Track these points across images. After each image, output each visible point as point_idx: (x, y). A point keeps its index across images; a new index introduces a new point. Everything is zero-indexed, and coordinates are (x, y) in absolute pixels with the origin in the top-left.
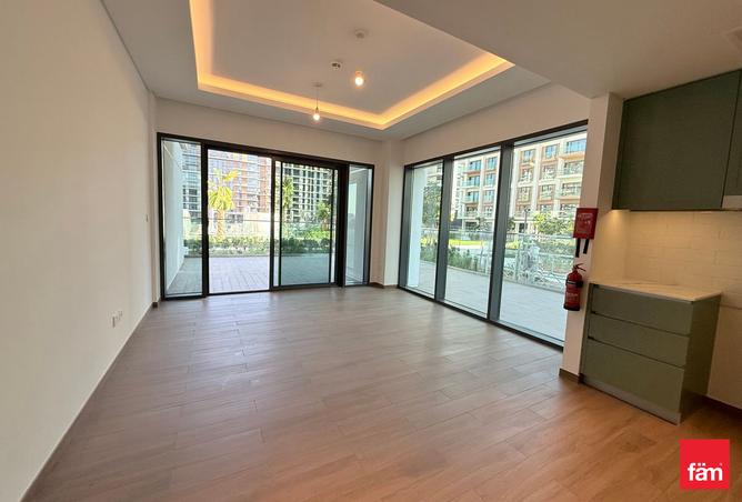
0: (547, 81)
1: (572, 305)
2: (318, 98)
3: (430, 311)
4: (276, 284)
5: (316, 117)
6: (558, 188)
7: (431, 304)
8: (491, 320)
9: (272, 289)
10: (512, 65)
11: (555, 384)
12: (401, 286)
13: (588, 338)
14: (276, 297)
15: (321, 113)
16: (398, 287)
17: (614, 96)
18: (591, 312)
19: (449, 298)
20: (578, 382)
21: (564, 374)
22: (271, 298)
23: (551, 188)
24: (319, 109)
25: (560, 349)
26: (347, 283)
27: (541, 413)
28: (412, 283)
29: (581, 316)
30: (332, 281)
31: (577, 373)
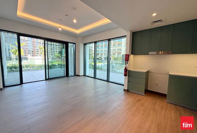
0: (118, 26)
1: (125, 75)
2: (60, 24)
3: (93, 80)
4: (47, 78)
5: (60, 29)
6: (117, 50)
7: (93, 79)
8: (108, 81)
9: (46, 79)
10: (111, 22)
11: (123, 92)
12: (85, 75)
13: (129, 81)
14: (47, 81)
15: (61, 28)
16: (84, 75)
17: (131, 31)
18: (129, 76)
19: (97, 77)
20: (127, 91)
21: (124, 90)
22: (46, 82)
23: (115, 50)
24: (61, 27)
25: (123, 85)
26: (70, 76)
27: (122, 98)
28: (87, 74)
29: (127, 77)
30: (65, 75)
31: (127, 89)
